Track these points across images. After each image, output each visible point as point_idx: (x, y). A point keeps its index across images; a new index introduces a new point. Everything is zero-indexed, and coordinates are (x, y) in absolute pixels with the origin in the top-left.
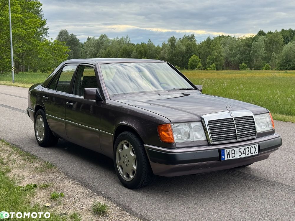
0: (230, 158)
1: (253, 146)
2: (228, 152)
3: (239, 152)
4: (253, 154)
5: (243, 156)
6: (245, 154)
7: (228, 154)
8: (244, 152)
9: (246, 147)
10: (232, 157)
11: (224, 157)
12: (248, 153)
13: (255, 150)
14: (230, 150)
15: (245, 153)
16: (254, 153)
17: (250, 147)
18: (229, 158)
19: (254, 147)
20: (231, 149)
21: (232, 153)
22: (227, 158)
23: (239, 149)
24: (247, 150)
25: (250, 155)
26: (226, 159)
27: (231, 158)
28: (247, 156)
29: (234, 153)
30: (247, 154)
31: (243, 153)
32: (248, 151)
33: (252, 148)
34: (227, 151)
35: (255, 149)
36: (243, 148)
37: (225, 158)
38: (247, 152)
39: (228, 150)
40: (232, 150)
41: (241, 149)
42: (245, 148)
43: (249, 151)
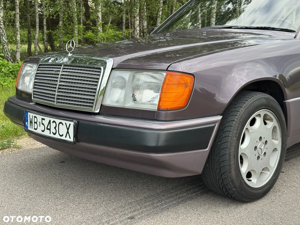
0: (32, 128)
1: (64, 122)
3: (42, 123)
4: (63, 138)
5: (47, 133)
6: (49, 131)
8: (49, 127)
9: (52, 120)
13: (68, 132)
14: (32, 116)
15: (50, 129)
16: (65, 136)
17: (58, 121)
19: (64, 124)
21: (34, 122)
23: (42, 119)
24: (53, 125)
25: (57, 136)
27: (33, 130)
28: (52, 135)
29: (36, 123)
31: (47, 129)
32: (55, 128)
33: (61, 124)
35: (68, 129)
36: (47, 119)
38: (53, 130)
40: (34, 117)
42: (50, 120)
43: (57, 128)
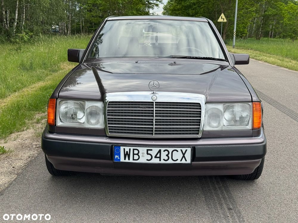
0: (129, 159)
1: (179, 149)
2: (127, 152)
3: (148, 154)
5: (155, 161)
6: (159, 159)
7: (127, 155)
8: (158, 156)
9: (163, 149)
10: (134, 160)
11: (120, 157)
12: (166, 158)
13: (184, 156)
14: (130, 149)
16: (180, 159)
17: (170, 150)
18: (127, 160)
19: (179, 151)
20: (132, 148)
21: (134, 154)
22: (125, 159)
23: (148, 150)
24: (164, 155)
25: (170, 161)
26: (122, 160)
27: (131, 161)
28: (163, 162)
29: (137, 154)
30: (164, 160)
31: (156, 157)
32: (167, 155)
33: (175, 151)
34: (124, 149)
35: (184, 154)
36: (155, 151)
37: (120, 159)
38: (164, 157)
39: (127, 149)
40: (134, 150)
41: (151, 150)
42: (160, 151)
43: (170, 155)
